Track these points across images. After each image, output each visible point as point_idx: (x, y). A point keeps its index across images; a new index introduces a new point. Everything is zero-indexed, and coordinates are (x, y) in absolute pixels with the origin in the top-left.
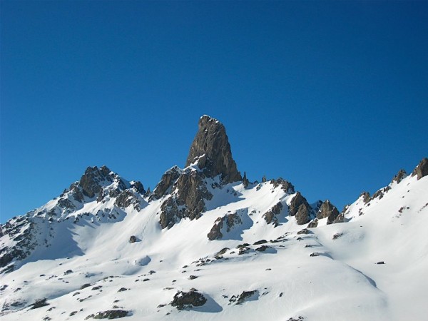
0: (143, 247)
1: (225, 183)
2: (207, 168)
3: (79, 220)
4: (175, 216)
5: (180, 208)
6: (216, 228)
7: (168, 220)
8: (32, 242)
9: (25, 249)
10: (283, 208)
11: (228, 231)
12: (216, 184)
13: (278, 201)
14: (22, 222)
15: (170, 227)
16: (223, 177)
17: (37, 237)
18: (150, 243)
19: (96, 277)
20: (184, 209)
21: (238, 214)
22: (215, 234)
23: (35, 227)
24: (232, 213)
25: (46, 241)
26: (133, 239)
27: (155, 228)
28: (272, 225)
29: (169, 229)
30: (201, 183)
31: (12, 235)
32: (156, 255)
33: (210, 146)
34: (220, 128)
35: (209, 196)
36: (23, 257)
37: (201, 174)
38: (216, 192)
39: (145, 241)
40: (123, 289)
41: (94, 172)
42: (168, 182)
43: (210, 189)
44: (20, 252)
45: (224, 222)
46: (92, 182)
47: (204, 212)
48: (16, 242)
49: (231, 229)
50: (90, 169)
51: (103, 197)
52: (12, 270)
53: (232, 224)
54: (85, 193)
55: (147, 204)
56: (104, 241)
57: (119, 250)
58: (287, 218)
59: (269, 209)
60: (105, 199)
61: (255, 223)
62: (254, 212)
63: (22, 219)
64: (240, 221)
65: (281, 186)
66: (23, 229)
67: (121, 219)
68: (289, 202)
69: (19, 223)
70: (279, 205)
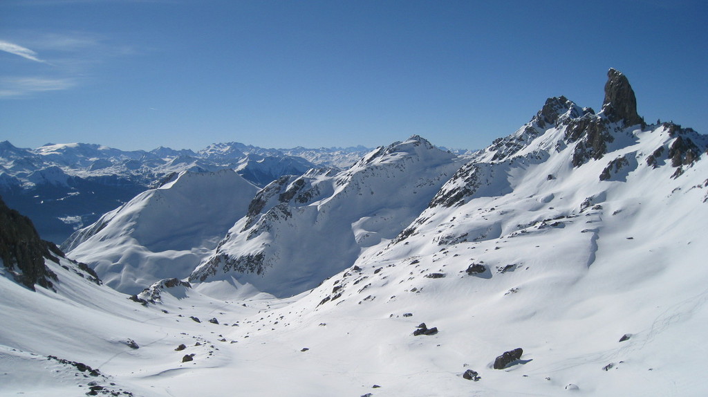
0: (556, 184)
1: (626, 127)
2: (611, 114)
3: (512, 163)
4: (584, 157)
5: (588, 150)
6: (606, 171)
7: (578, 160)
8: (477, 182)
9: (472, 188)
10: (664, 152)
11: (616, 172)
12: (618, 128)
13: (662, 145)
14: (470, 168)
15: (580, 165)
16: (624, 122)
17: (481, 178)
18: (562, 180)
19: (508, 214)
20: (591, 151)
21: (627, 158)
22: (605, 176)
23: (479, 170)
24: (621, 157)
25: (487, 181)
26: (550, 177)
27: (568, 166)
28: (651, 167)
29: (579, 167)
30: (604, 129)
31: (463, 177)
32: (558, 193)
33: (614, 96)
34: (623, 80)
35: (611, 139)
36: (471, 194)
37: (606, 120)
38: (617, 136)
39: (559, 179)
40: (456, 255)
41: (553, 102)
42: (582, 127)
43: (612, 133)
44: (468, 191)
45: (614, 165)
46: (551, 111)
47: (605, 153)
48: (466, 183)
49: (619, 170)
50: (549, 100)
51: (558, 125)
52: (463, 204)
53: (621, 166)
54: (546, 120)
55: (566, 147)
56: (529, 179)
57: (539, 186)
58: (665, 161)
59: (651, 153)
60: (559, 127)
61: (639, 164)
62: (641, 155)
63: (470, 165)
64: (627, 163)
65: (668, 130)
66: (471, 173)
67: (545, 160)
68: (670, 146)
69: (468, 169)
70: (661, 149)
